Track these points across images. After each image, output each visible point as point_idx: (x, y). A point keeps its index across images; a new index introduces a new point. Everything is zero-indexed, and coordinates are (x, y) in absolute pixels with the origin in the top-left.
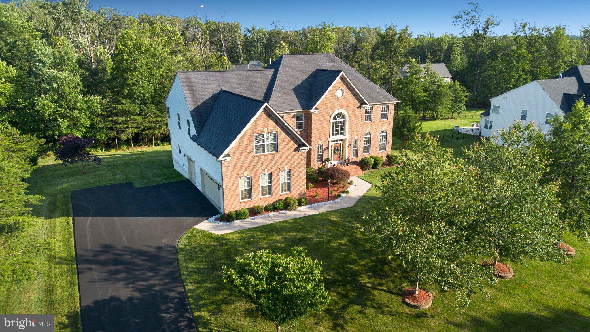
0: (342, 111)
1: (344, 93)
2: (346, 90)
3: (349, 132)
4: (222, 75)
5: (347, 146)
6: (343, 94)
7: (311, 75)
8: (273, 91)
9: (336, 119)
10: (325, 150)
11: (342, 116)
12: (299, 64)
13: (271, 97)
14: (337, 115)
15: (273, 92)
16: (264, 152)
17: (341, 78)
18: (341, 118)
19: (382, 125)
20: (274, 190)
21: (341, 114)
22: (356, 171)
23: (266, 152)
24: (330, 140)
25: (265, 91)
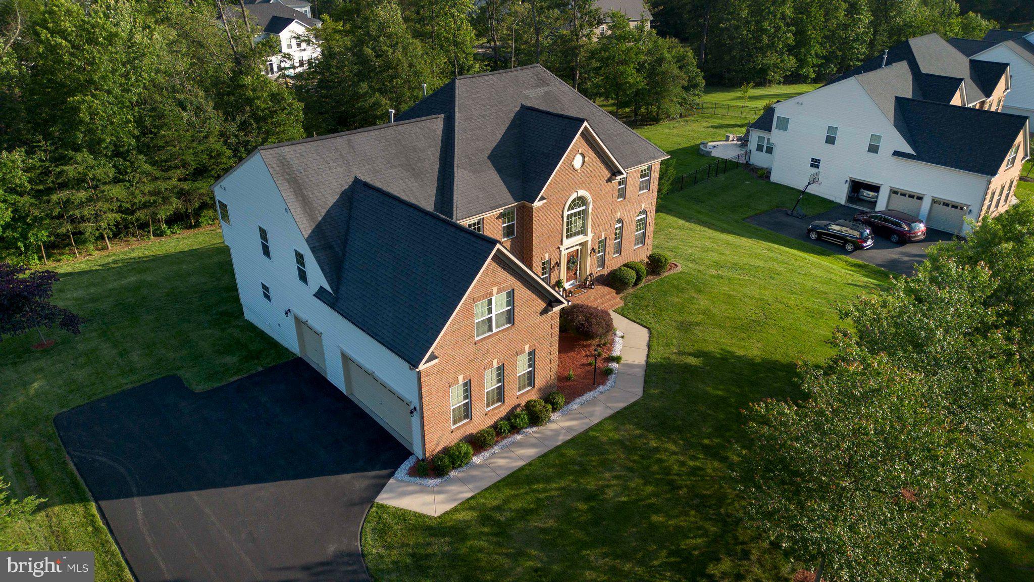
0: (582, 193)
1: (586, 159)
2: (591, 155)
3: (592, 228)
4: (349, 141)
5: (589, 252)
6: (584, 161)
7: (513, 121)
8: (455, 168)
9: (573, 209)
10: (554, 267)
11: (581, 201)
12: (488, 98)
13: (455, 183)
14: (573, 201)
15: (455, 170)
16: (490, 329)
17: (582, 134)
18: (580, 206)
19: (640, 203)
20: (507, 393)
21: (579, 198)
22: (609, 300)
23: (494, 330)
24: (562, 248)
25: (437, 167)
